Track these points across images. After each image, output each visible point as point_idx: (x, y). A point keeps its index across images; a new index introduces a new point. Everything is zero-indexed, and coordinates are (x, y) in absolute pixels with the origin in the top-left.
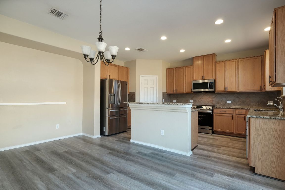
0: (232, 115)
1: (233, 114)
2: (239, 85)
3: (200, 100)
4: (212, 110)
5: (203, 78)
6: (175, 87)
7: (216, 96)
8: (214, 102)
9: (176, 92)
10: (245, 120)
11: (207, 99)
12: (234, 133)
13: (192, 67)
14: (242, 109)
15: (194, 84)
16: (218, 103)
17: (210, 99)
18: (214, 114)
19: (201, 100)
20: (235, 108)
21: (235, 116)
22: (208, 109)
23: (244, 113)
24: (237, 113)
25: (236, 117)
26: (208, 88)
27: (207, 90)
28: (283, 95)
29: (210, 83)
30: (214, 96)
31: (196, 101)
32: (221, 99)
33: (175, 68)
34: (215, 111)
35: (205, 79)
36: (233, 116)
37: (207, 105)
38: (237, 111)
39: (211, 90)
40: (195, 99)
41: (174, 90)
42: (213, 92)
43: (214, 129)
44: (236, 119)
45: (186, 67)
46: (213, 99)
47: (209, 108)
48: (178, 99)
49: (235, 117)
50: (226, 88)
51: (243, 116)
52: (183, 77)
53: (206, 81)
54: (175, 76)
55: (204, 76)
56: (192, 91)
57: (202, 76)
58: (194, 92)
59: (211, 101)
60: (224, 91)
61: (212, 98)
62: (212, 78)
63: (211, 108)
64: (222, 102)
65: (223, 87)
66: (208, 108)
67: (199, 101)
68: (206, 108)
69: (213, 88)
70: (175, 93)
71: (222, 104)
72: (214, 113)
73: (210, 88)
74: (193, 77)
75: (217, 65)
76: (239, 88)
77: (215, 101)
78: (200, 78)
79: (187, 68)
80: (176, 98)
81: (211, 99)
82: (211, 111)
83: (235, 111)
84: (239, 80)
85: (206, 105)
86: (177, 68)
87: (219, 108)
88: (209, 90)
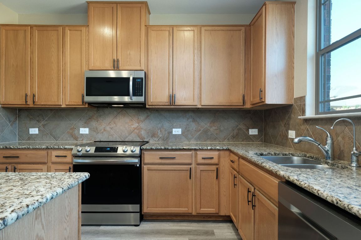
0: (189, 167)
1: (190, 164)
2: (201, 90)
3: (108, 128)
4: (140, 157)
5: (116, 66)
6: (32, 87)
7: (148, 116)
8: (143, 133)
9: (34, 102)
10: (217, 178)
11: (127, 126)
12: (194, 213)
13: (84, 29)
14: (211, 149)
15: (90, 81)
16: (153, 135)
17: (132, 125)
18: (145, 168)
19: (112, 128)
20: (195, 150)
21: (196, 168)
22: (129, 152)
23: (215, 161)
24: (200, 161)
25: (198, 171)
26: (128, 94)
27: (126, 99)
28: (305, 115)
29: (134, 79)
30: (142, 117)
31: (97, 129)
32: (160, 125)
33: (32, 27)
34: (148, 157)
35: (121, 68)
36: (191, 168)
37: (126, 140)
38: (201, 154)
39: (136, 99)
40: (94, 124)
41: (26, 96)
42: (141, 107)
43: (145, 210)
44: (198, 175)
45: (67, 28)
46: (142, 125)
47: (132, 151)
48: (44, 126)
49: (196, 172)
50: (172, 98)
51: (214, 168)
52: (58, 55)
53: (125, 74)
54: (32, 53)
55: (118, 61)
56: (83, 102)
57: (114, 61)
58: (90, 104)
59: (135, 129)
60: (167, 104)
61: (138, 123)
62: (139, 68)
63: (137, 150)
64: (161, 131)
65: (167, 94)
66: (129, 149)
67: (105, 130)
68: (124, 151)
69: (142, 95)
70: (32, 106)
71: (161, 136)
72: (145, 164)
73: (134, 94)
74: (88, 61)
75: (153, 34)
76: (201, 98)
77: (145, 130)
78: (109, 64)
79: (68, 32)
80: (38, 121)
81: (136, 125)
82: (136, 160)
83: (196, 157)
84: (201, 79)
85: (123, 140)
86: (36, 26)
87: (157, 150)
88: (131, 99)
